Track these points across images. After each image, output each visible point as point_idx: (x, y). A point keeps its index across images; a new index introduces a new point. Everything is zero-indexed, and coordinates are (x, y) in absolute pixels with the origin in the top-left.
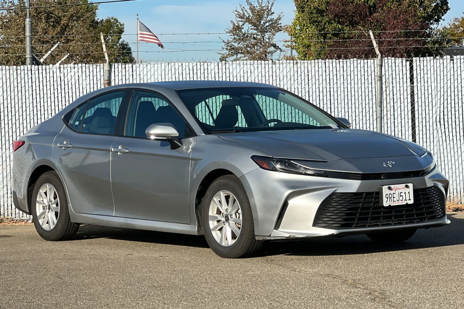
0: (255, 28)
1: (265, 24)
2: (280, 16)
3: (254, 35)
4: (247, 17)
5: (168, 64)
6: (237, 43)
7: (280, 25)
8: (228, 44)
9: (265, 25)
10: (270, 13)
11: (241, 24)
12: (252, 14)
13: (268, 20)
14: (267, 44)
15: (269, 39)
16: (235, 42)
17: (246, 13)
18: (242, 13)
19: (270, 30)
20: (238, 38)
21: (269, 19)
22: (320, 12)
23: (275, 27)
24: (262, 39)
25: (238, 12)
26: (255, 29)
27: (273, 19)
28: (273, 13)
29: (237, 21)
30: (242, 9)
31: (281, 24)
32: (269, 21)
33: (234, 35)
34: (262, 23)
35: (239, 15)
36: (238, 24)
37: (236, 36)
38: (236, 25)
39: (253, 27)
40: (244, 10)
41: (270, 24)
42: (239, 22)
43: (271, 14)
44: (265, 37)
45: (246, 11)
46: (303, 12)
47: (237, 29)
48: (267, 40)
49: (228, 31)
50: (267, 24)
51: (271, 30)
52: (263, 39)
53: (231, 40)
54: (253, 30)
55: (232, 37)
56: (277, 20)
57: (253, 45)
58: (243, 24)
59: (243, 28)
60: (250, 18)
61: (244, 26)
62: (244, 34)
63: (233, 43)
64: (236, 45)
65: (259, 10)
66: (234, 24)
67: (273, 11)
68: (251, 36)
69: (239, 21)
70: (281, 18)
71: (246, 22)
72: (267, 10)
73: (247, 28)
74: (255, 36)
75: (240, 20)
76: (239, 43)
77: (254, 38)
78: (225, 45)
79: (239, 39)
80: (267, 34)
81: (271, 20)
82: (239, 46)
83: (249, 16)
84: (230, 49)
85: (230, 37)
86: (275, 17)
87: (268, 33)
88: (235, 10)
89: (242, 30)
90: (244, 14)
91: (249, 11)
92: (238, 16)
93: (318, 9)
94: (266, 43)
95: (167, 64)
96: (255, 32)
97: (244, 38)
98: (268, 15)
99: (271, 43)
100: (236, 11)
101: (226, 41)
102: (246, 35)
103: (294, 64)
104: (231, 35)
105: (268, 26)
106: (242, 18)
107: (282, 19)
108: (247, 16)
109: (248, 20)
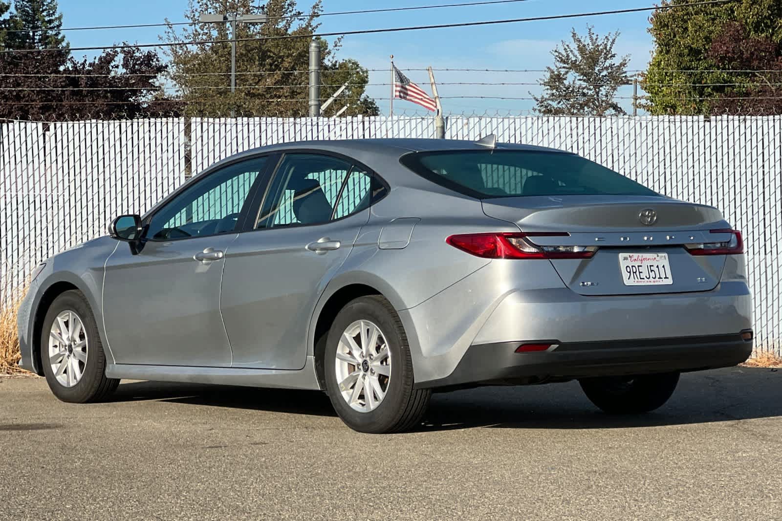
0: (585, 78)
1: (601, 73)
2: (625, 60)
3: (584, 88)
4: (572, 61)
6: (556, 102)
7: (624, 75)
8: (542, 102)
9: (601, 74)
10: (610, 55)
11: (563, 71)
12: (582, 57)
13: (605, 66)
14: (604, 104)
15: (607, 96)
16: (552, 100)
17: (571, 55)
18: (564, 53)
19: (609, 82)
20: (558, 93)
21: (607, 64)
22: (695, 53)
23: (617, 78)
24: (595, 96)
25: (559, 53)
26: (584, 81)
27: (614, 64)
28: (613, 56)
29: (556, 67)
30: (565, 49)
31: (625, 72)
32: (607, 68)
33: (552, 88)
34: (596, 71)
35: (560, 58)
36: (559, 72)
37: (554, 91)
38: (556, 73)
39: (581, 77)
40: (568, 50)
41: (609, 73)
42: (560, 70)
43: (611, 57)
44: (601, 93)
45: (571, 51)
46: (668, 52)
47: (556, 79)
48: (604, 99)
49: (542, 82)
50: (605, 73)
51: (611, 82)
52: (598, 96)
53: (547, 96)
54: (582, 82)
55: (549, 92)
56: (619, 67)
57: (581, 105)
58: (567, 73)
59: (565, 79)
60: (578, 63)
61: (568, 75)
62: (568, 88)
63: (550, 102)
64: (554, 104)
65: (592, 50)
66: (553, 72)
67: (613, 51)
68: (578, 91)
69: (560, 68)
70: (626, 64)
71: (570, 68)
72: (605, 51)
73: (572, 79)
74: (585, 91)
75: (562, 65)
76: (560, 102)
77: (584, 95)
78: (537, 104)
79: (560, 96)
80: (605, 89)
81: (611, 66)
82: (559, 106)
83: (576, 61)
84: (544, 111)
85: (546, 92)
86: (616, 61)
87: (604, 87)
88: (554, 50)
89: (565, 81)
90: (568, 56)
91: (577, 53)
92: (558, 59)
93: (692, 48)
94: (603, 101)
96: (584, 84)
97: (568, 94)
98: (606, 59)
99: (610, 102)
100: (556, 51)
101: (540, 100)
102: (571, 89)
103: (741, 121)
104: (548, 89)
105: (606, 76)
106: (565, 63)
107: (628, 64)
108: (574, 59)
109: (575, 66)
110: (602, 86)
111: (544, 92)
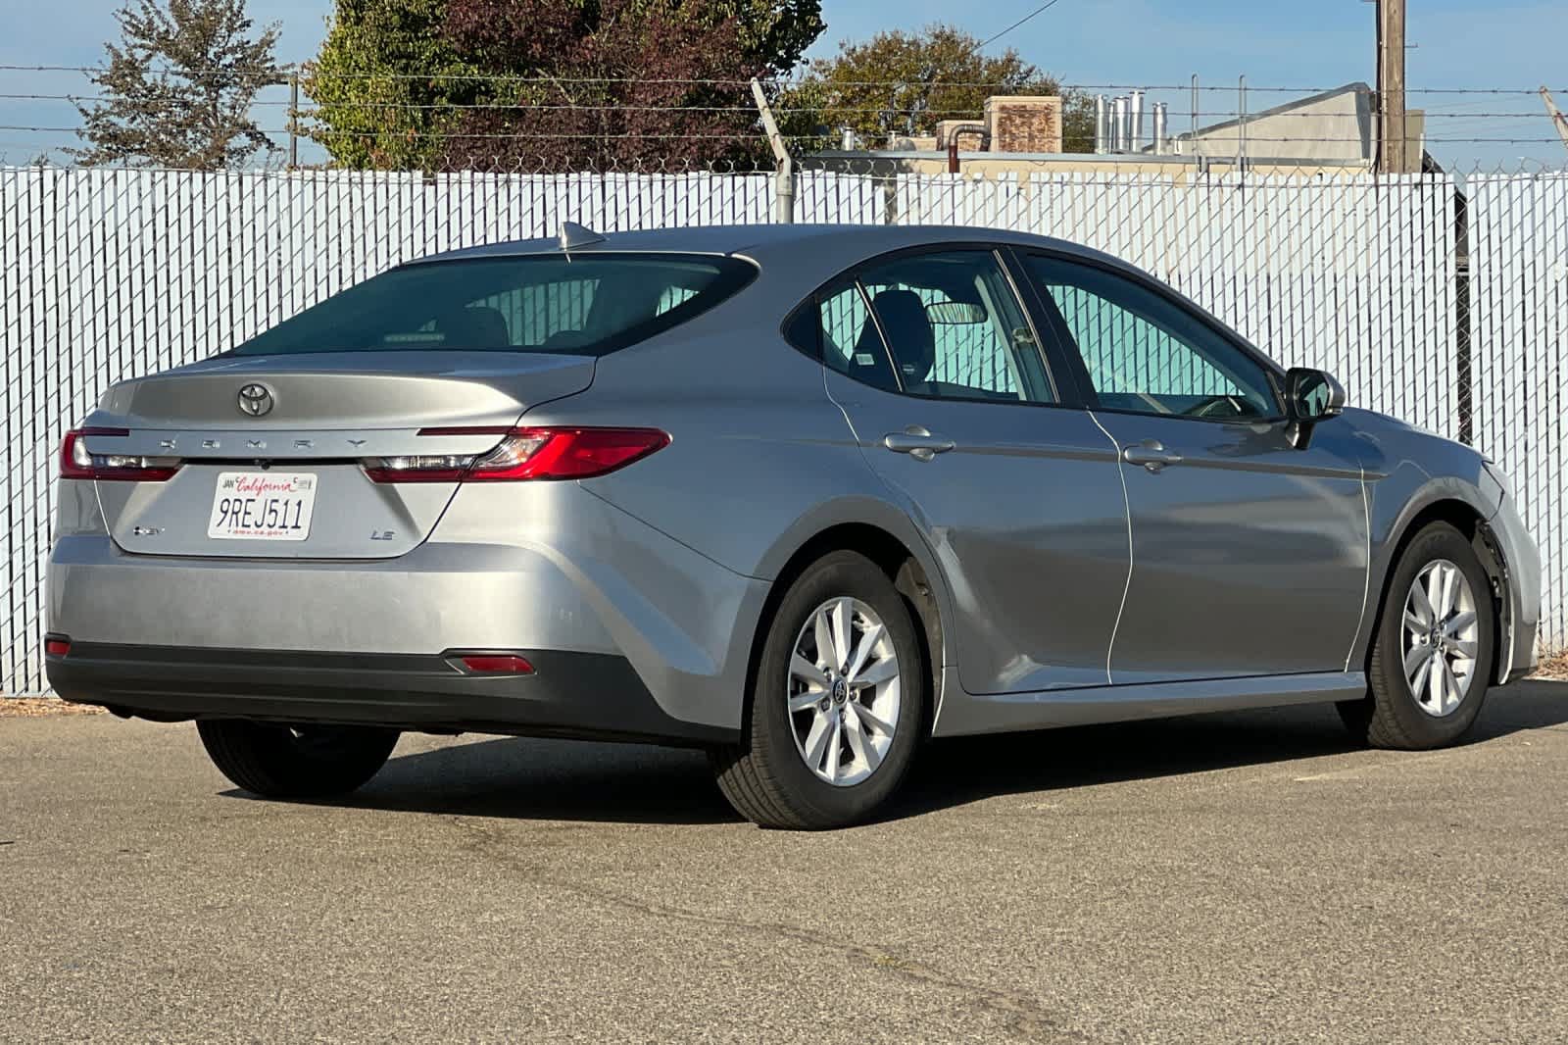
0: (187, 69)
1: (220, 59)
2: (271, 34)
3: (184, 92)
4: (159, 33)
5: (68, 173)
6: (127, 118)
7: (268, 65)
8: (97, 118)
9: (221, 62)
10: (239, 23)
11: (140, 54)
12: (180, 25)
13: (229, 45)
14: (227, 125)
15: (233, 108)
16: (119, 115)
17: (157, 21)
18: (143, 18)
19: (237, 80)
20: (129, 100)
21: (233, 41)
22: (413, 23)
23: (255, 69)
24: (210, 108)
25: (132, 16)
26: (186, 75)
27: (248, 42)
28: (247, 24)
29: (126, 44)
30: (144, 8)
31: (272, 59)
32: (233, 50)
33: (117, 89)
34: (211, 55)
35: (133, 26)
36: (132, 55)
37: (123, 96)
38: (126, 57)
39: (180, 68)
40: (151, 9)
41: (237, 60)
42: (134, 50)
43: (240, 26)
44: (221, 100)
45: (158, 13)
46: (359, 21)
47: (124, 73)
48: (227, 112)
49: (97, 77)
50: (228, 59)
51: (242, 79)
52: (214, 106)
53: (107, 107)
54: (180, 78)
55: (112, 97)
56: (259, 48)
57: (179, 125)
58: (149, 57)
59: (147, 70)
60: (171, 37)
61: (153, 63)
62: (151, 91)
63: (113, 119)
64: (123, 123)
65: (202, 11)
66: (118, 56)
67: (246, 15)
68: (174, 97)
69: (135, 46)
70: (273, 41)
71: (158, 49)
72: (228, 14)
73: (161, 70)
74: (189, 97)
75: (138, 41)
76: (134, 119)
77: (185, 105)
78: (87, 123)
79: (135, 105)
80: (229, 93)
81: (242, 46)
82: (132, 126)
83: (167, 31)
84: (102, 137)
85: (105, 96)
86: (253, 35)
87: (228, 89)
88: (121, 9)
89: (144, 76)
90: (151, 22)
91: (169, 16)
92: (130, 28)
93: (407, 14)
94: (225, 119)
95: (63, 171)
96: (186, 83)
97: (150, 102)
98: (231, 30)
99: (240, 121)
100: (125, 12)
101: (93, 113)
102: (158, 92)
103: (500, 184)
104: (108, 91)
105: (231, 65)
106: (143, 36)
107: (276, 42)
108: (162, 29)
109: (165, 43)
110: (223, 86)
111: (100, 97)
